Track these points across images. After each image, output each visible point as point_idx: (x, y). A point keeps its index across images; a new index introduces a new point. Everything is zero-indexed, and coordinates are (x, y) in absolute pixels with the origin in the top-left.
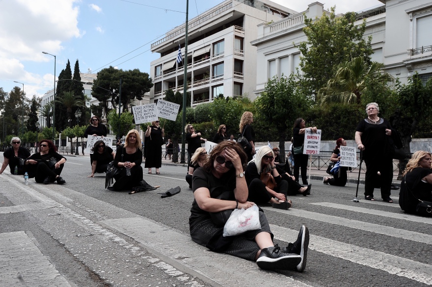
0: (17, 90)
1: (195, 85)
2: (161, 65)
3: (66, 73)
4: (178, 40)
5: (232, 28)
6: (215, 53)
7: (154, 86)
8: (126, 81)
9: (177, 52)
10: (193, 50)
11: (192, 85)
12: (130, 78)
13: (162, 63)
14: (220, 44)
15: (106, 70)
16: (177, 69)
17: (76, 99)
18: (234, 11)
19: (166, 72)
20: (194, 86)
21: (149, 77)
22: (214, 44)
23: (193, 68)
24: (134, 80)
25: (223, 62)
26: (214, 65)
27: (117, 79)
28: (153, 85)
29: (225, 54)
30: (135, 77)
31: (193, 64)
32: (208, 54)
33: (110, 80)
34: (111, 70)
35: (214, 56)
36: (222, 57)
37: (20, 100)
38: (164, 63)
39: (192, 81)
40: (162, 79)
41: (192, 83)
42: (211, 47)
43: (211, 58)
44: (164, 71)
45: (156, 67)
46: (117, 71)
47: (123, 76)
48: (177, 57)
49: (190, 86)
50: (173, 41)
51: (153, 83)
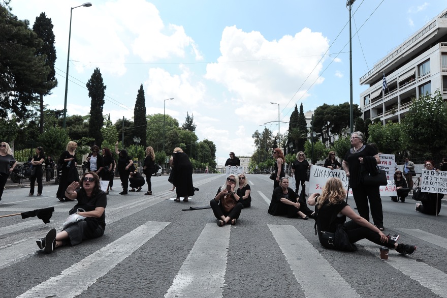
0: (267, 130)
1: (401, 108)
2: (369, 95)
3: (295, 114)
4: (383, 70)
5: (438, 45)
6: (421, 74)
7: (363, 115)
8: (336, 114)
9: (382, 81)
10: (398, 76)
11: (399, 109)
12: (340, 111)
13: (370, 93)
14: (426, 64)
15: (321, 107)
16: (383, 96)
17: (301, 132)
18: (439, 29)
19: (373, 100)
20: (401, 110)
21: (359, 107)
22: (419, 66)
23: (398, 93)
24: (343, 112)
25: (430, 81)
26: (420, 87)
27: (328, 114)
28: (362, 113)
29: (431, 74)
30: (345, 109)
31: (399, 89)
32: (413, 77)
33: (323, 115)
34: (325, 107)
35: (419, 78)
36: (429, 76)
37: (268, 137)
38: (372, 93)
39: (399, 105)
40: (370, 107)
41: (399, 107)
42: (416, 69)
43: (417, 79)
44: (372, 100)
45: (365, 98)
46: (329, 106)
47: (334, 109)
48: (382, 85)
49: (397, 110)
50: (379, 71)
51: (363, 112)
